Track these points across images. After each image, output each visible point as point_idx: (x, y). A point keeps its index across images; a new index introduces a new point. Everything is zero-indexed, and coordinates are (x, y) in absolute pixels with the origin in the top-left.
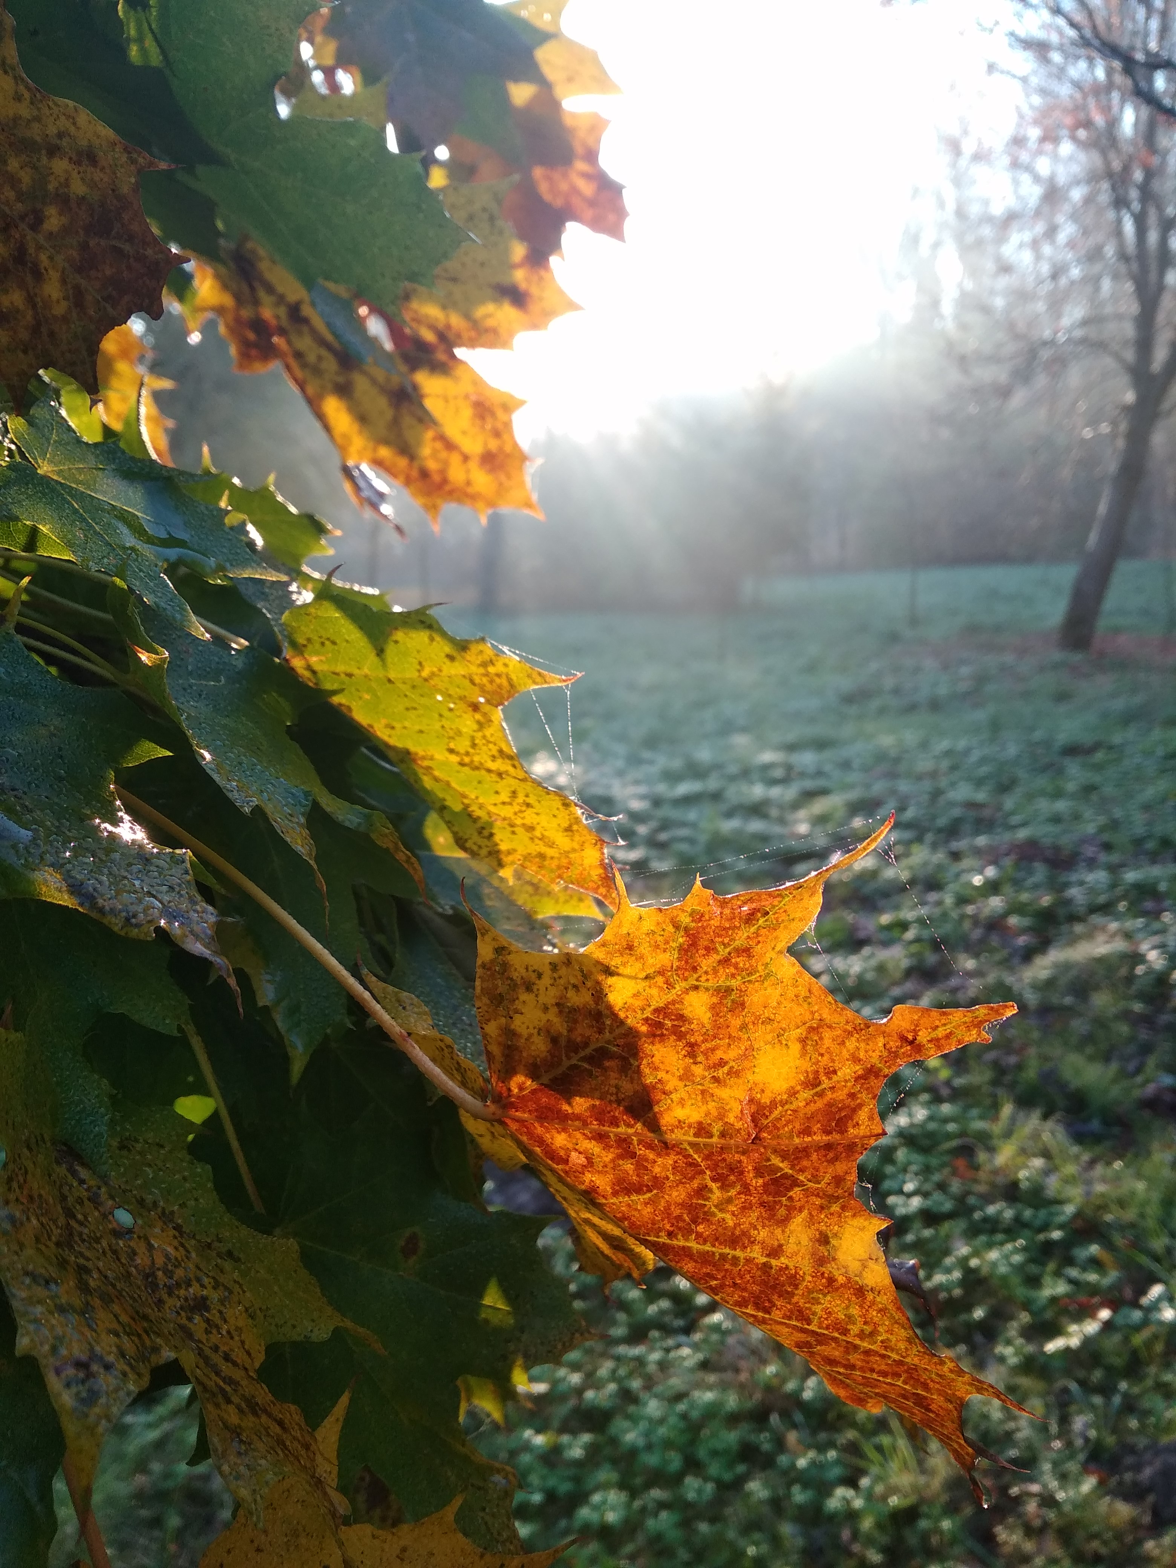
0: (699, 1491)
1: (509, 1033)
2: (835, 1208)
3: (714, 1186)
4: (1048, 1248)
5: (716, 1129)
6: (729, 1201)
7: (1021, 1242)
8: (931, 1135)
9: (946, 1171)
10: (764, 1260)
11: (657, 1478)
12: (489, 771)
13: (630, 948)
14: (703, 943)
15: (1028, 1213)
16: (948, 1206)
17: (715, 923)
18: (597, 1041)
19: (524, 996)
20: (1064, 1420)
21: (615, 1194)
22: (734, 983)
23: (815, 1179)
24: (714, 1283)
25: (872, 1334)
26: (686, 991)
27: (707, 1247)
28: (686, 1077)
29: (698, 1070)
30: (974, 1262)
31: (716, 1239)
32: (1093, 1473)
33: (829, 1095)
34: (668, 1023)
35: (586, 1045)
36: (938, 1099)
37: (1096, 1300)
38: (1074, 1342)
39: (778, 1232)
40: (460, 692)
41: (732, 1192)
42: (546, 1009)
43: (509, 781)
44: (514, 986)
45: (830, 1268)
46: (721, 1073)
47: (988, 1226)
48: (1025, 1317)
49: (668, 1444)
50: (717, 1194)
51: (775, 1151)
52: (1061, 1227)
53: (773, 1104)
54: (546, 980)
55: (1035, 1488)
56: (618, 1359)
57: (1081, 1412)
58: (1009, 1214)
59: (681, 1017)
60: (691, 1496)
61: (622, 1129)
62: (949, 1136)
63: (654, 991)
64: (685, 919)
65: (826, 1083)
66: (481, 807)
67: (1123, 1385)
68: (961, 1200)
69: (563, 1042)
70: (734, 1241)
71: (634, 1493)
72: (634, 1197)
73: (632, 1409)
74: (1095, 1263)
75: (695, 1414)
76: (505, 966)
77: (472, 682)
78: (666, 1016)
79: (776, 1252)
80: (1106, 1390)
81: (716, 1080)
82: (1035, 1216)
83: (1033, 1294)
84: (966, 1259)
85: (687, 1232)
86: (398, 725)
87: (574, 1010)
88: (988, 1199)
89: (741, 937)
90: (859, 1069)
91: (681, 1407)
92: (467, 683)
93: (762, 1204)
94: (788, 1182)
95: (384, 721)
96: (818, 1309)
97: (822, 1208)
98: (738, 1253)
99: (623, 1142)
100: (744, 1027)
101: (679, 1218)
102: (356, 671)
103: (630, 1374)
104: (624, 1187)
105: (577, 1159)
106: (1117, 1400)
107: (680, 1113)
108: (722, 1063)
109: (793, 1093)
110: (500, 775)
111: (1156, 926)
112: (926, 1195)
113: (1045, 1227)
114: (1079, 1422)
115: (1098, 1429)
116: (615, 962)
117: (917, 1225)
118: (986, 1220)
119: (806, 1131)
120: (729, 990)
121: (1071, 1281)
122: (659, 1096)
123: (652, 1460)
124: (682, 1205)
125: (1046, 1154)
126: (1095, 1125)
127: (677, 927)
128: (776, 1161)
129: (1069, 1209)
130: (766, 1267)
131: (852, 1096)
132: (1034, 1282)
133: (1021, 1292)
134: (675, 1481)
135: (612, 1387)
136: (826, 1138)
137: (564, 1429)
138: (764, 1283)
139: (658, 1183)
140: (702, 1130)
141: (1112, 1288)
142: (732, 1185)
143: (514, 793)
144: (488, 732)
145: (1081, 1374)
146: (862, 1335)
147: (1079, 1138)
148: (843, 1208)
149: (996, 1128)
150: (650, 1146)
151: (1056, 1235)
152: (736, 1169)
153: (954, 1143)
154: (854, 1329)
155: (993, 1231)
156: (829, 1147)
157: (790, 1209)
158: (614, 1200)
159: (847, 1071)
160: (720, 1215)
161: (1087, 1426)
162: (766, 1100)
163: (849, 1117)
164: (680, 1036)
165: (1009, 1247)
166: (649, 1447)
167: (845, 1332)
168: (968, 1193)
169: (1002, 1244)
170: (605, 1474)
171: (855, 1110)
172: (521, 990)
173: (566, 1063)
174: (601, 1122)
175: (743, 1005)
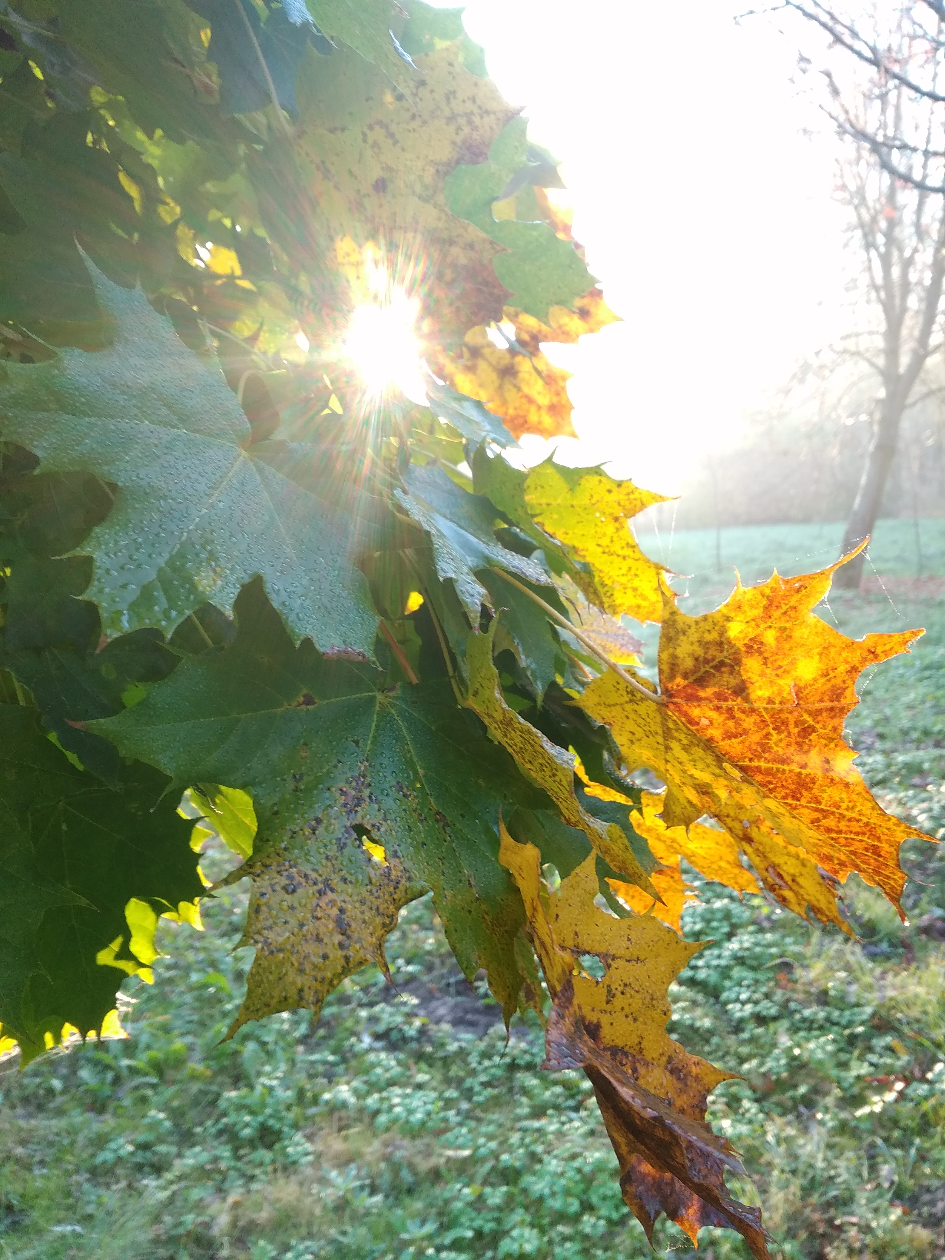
0: (594, 1226)
1: (674, 657)
2: (832, 745)
3: (774, 733)
4: (852, 1040)
5: (777, 701)
6: (781, 740)
7: (831, 1037)
8: (756, 957)
9: (772, 984)
10: (798, 770)
11: (561, 1217)
12: (618, 556)
13: (739, 607)
14: (775, 603)
15: (836, 1014)
16: (774, 1011)
17: (781, 593)
18: (720, 657)
19: (682, 638)
20: (873, 1168)
21: (723, 739)
22: (788, 625)
23: (824, 727)
24: (771, 786)
25: (853, 807)
26: (765, 629)
27: (770, 765)
28: (762, 675)
29: (768, 671)
30: (797, 1052)
31: (774, 761)
32: (897, 1206)
33: (833, 681)
34: (755, 646)
35: (713, 660)
36: (761, 930)
37: (892, 1078)
38: (877, 1109)
39: (804, 757)
40: (611, 511)
41: (783, 736)
42: (692, 644)
43: (629, 562)
44: (677, 632)
45: (831, 774)
46: (780, 672)
47: (806, 1025)
48: (837, 1092)
49: (568, 1193)
50: (775, 737)
51: (806, 711)
52: (863, 1023)
53: (806, 686)
54: (693, 629)
55: (854, 1220)
56: (525, 1130)
57: (885, 1162)
58: (822, 1015)
59: (762, 643)
60: (588, 1230)
61: (730, 703)
62: (772, 957)
63: (750, 630)
64: (767, 592)
65: (832, 675)
66: (610, 578)
67: (917, 1141)
68: (785, 1005)
69: (701, 659)
70: (783, 761)
71: (543, 1231)
72: (733, 740)
73: (538, 1167)
74: (890, 1049)
75: (587, 1169)
76: (674, 622)
77: (619, 504)
78: (755, 642)
79: (804, 766)
80: (904, 1145)
81: (777, 675)
82: (841, 1016)
83: (843, 1074)
84: (791, 1049)
85: (759, 757)
86: (570, 532)
87: (707, 643)
88: (805, 1004)
89: (793, 601)
90: (848, 667)
91: (577, 1164)
92: (616, 505)
93: (797, 743)
94: (810, 730)
95: (563, 530)
96: (825, 796)
97: (826, 745)
98: (786, 767)
99: (730, 710)
100: (791, 649)
101: (756, 750)
102: (553, 503)
103: (535, 1142)
104: (729, 735)
105: (705, 722)
106: (913, 1152)
107: (759, 693)
108: (780, 667)
109: (815, 680)
110: (624, 558)
111: (924, 795)
112: (756, 1003)
113: (850, 1024)
114: (885, 1170)
115: (899, 1175)
116: (732, 615)
117: (751, 1025)
118: (804, 1020)
119: (821, 700)
120: (785, 629)
121: (871, 1064)
122: (748, 685)
123: (556, 1204)
124: (757, 743)
125: (848, 968)
126: (884, 946)
127: (763, 595)
128: (806, 717)
129: (868, 1010)
130: (800, 774)
131: (844, 681)
132: (844, 1065)
133: (834, 1073)
134: (576, 1219)
135: (521, 1151)
136: (831, 704)
137: (486, 1182)
138: (798, 783)
139: (745, 732)
140: (770, 701)
141: (904, 1068)
142: (782, 732)
143: (630, 568)
144: (621, 533)
145: (884, 1134)
146: (848, 809)
147: (873, 957)
148: (836, 745)
149: (809, 951)
150: (743, 711)
151: (860, 1029)
152: (785, 723)
153: (778, 961)
154: (844, 806)
155: (810, 1029)
156: (832, 709)
157: (810, 746)
158: (721, 743)
159: (842, 668)
160: (776, 749)
161: (891, 1172)
162: (802, 684)
163: (842, 693)
164: (760, 653)
165: (823, 1039)
166: (553, 1194)
167: (839, 807)
168: (788, 1001)
169: (817, 1037)
170: (519, 1215)
171: (844, 690)
172: (681, 634)
173: (703, 670)
174: (719, 700)
175: (791, 637)
